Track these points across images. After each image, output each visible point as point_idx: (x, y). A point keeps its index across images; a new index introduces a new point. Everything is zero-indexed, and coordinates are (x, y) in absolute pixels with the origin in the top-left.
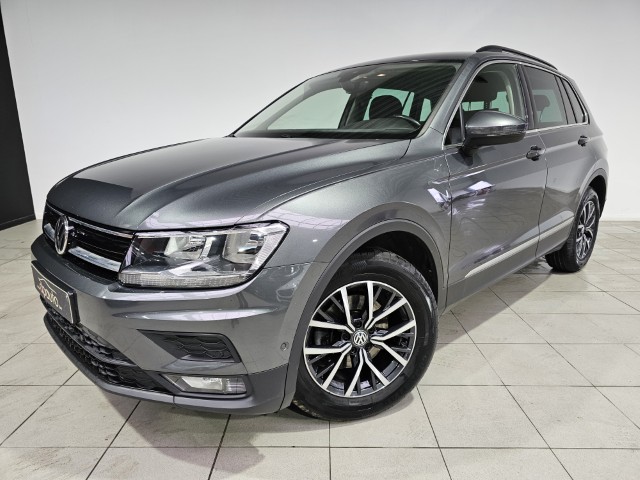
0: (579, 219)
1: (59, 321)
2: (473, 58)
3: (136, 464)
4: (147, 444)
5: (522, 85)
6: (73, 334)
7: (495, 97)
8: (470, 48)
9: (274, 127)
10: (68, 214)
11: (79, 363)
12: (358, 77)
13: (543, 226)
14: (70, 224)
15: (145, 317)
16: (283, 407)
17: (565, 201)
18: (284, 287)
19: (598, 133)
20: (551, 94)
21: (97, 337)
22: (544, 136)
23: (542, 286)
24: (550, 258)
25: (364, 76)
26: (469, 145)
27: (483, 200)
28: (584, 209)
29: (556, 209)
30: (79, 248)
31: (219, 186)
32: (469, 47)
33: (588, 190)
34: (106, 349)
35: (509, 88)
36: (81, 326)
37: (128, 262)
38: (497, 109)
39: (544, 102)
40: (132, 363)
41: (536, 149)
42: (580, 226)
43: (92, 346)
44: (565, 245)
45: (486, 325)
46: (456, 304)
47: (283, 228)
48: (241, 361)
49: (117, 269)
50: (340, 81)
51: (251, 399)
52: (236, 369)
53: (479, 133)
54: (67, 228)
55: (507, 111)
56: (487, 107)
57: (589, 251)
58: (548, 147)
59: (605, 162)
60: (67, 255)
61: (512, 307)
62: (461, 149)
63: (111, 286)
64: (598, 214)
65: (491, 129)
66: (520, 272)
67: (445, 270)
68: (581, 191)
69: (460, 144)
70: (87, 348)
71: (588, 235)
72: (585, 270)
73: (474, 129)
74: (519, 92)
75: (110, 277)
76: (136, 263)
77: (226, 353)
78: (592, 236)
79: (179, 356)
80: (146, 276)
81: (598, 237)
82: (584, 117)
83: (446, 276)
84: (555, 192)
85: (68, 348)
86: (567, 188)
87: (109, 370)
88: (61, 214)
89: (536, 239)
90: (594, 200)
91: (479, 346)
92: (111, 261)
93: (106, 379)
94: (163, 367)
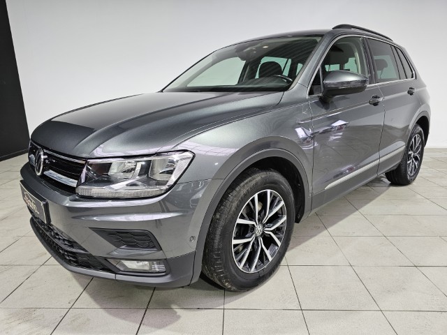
0: (409, 147)
1: (38, 222)
2: (329, 33)
3: (88, 320)
4: (97, 306)
5: (366, 52)
6: (47, 231)
7: (347, 61)
8: (328, 27)
9: (192, 85)
10: (44, 147)
11: (52, 251)
12: (248, 49)
13: (383, 152)
14: (45, 154)
15: (95, 218)
16: (193, 282)
17: (398, 134)
18: (194, 197)
19: (423, 85)
20: (388, 58)
21: (62, 233)
22: (382, 88)
23: (382, 195)
24: (389, 175)
25: (254, 48)
26: (326, 95)
27: (341, 134)
28: (413, 140)
29: (392, 140)
30: (51, 171)
31: (146, 126)
32: (327, 25)
33: (415, 127)
34: (69, 241)
35: (357, 54)
36: (52, 225)
37: (83, 181)
38: (349, 70)
39: (383, 65)
40: (86, 251)
41: (376, 97)
42: (410, 153)
43: (59, 239)
44: (399, 166)
45: (341, 223)
46: (319, 208)
47: (191, 155)
48: (161, 250)
49: (75, 185)
50: (236, 52)
51: (169, 276)
52: (159, 255)
53: (333, 86)
54: (42, 157)
55: (356, 71)
56: (341, 68)
57: (417, 170)
58: (385, 95)
59: (428, 107)
60: (43, 176)
61: (360, 210)
62: (321, 98)
63: (71, 197)
64: (423, 143)
65: (343, 83)
66: (366, 185)
67: (310, 184)
68: (410, 127)
69: (321, 95)
70: (56, 241)
71: (416, 158)
72: (414, 183)
73: (330, 84)
74: (364, 57)
75: (70, 190)
76: (89, 181)
77: (151, 244)
78: (419, 159)
79: (118, 247)
80: (96, 190)
81: (423, 160)
82: (412, 74)
83: (310, 188)
84: (391, 128)
85: (45, 241)
86: (400, 125)
87: (71, 256)
88: (39, 147)
89: (377, 162)
90: (420, 133)
91: (334, 238)
92: (71, 180)
93: (69, 262)
94: (108, 254)
